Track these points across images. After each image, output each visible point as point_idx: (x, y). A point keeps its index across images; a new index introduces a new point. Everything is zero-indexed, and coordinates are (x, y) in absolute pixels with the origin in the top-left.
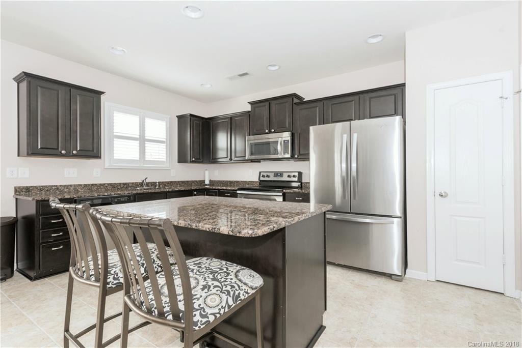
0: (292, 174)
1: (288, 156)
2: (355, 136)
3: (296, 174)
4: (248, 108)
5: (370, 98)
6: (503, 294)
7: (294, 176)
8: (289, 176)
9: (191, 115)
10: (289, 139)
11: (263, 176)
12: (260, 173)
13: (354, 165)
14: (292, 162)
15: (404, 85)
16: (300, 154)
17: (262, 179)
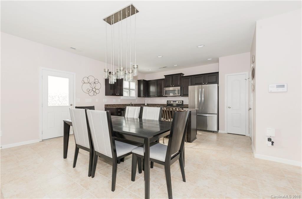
0: (180, 101)
1: (180, 95)
2: (203, 89)
3: (181, 101)
4: (164, 77)
5: (208, 76)
6: (245, 135)
7: (181, 102)
8: (179, 102)
9: (143, 80)
10: (180, 89)
11: (169, 102)
12: (167, 101)
13: (203, 99)
14: (181, 97)
15: (218, 72)
16: (183, 94)
17: (168, 103)
